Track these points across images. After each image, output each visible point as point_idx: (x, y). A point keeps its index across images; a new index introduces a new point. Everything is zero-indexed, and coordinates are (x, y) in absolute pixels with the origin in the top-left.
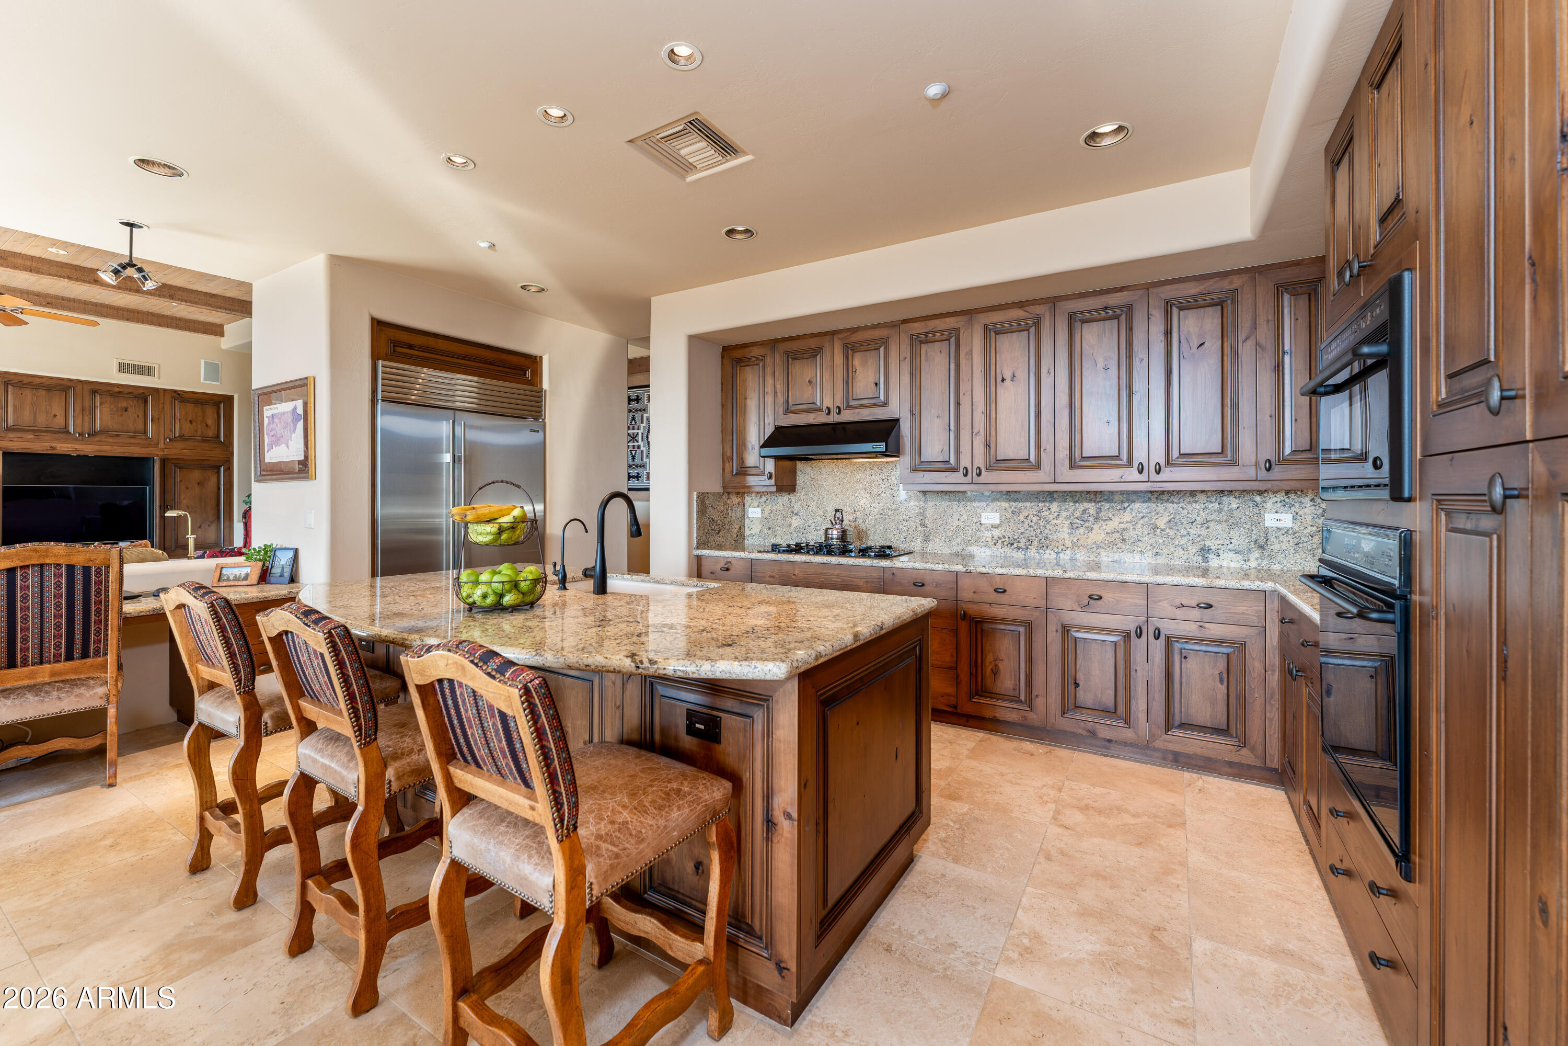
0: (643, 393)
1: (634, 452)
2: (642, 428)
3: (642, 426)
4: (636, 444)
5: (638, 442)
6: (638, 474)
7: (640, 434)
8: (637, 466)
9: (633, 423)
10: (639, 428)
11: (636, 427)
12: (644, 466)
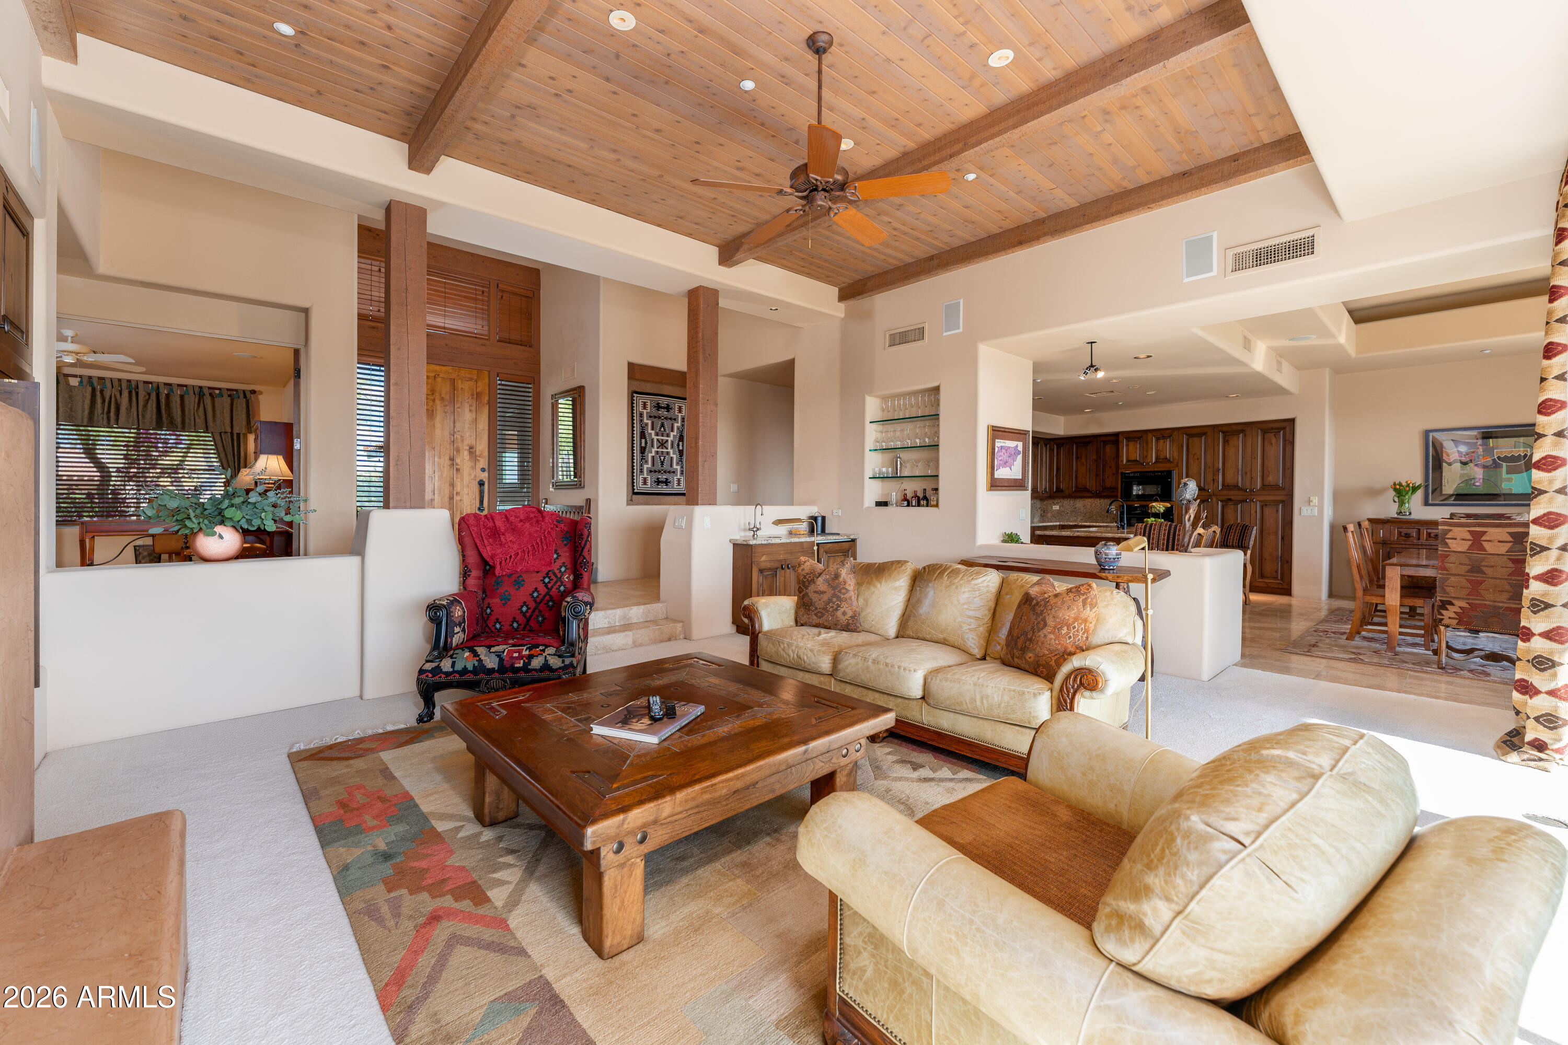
0: (674, 404)
1: (662, 458)
2: (672, 436)
3: (672, 434)
4: (665, 450)
5: (667, 449)
6: (667, 479)
7: (670, 442)
8: (665, 472)
9: (662, 429)
10: (668, 435)
11: (665, 434)
12: (674, 472)
